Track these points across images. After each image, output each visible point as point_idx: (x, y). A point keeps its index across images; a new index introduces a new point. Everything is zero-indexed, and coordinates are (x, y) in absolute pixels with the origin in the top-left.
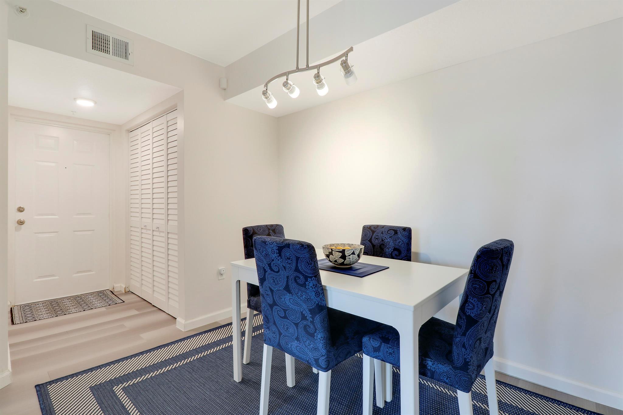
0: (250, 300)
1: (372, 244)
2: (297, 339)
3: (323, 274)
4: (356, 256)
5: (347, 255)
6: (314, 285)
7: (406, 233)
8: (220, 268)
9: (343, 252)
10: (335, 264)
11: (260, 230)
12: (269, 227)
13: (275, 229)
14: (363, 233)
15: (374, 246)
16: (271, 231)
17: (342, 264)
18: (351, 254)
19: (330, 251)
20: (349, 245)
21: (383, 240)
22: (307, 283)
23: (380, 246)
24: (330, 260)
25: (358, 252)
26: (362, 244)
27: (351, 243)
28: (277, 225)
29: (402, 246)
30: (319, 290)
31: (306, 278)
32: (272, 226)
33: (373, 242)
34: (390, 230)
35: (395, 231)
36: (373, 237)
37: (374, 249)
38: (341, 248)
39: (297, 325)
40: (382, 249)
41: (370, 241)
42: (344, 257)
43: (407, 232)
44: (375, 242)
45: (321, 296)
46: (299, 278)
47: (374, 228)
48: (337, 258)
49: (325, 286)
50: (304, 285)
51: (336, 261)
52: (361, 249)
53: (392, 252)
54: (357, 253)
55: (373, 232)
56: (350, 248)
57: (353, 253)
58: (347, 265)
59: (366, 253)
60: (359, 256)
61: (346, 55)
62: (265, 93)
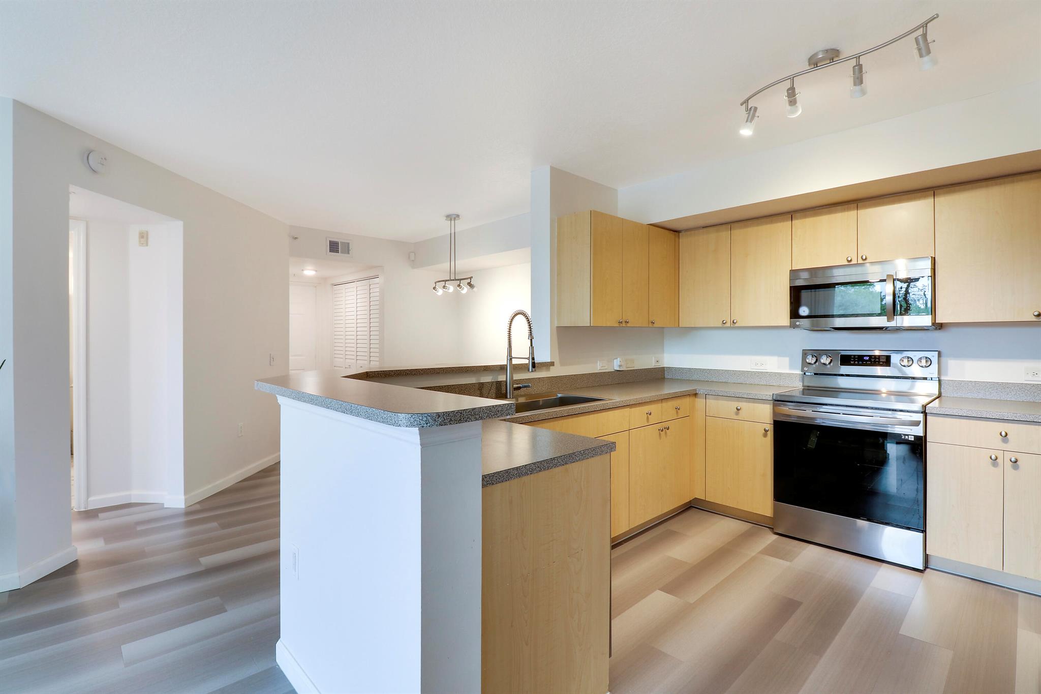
61: (471, 278)
62: (434, 288)
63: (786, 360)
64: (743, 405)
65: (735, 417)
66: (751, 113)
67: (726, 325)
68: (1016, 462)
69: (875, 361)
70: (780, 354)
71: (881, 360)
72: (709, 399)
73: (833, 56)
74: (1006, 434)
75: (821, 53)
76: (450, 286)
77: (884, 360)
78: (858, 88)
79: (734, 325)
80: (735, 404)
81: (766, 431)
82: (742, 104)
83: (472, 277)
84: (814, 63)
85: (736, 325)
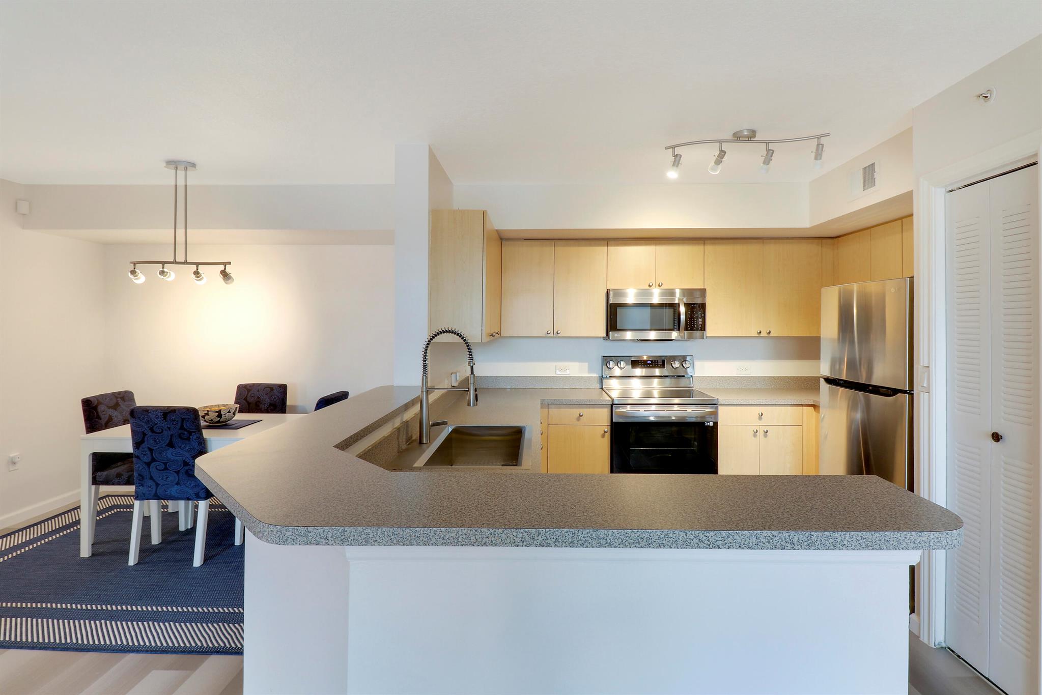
0: (95, 476)
1: (247, 402)
2: (178, 484)
3: (204, 431)
4: (231, 414)
5: (222, 414)
6: (197, 437)
7: (282, 390)
8: (12, 455)
9: (219, 412)
10: (210, 423)
11: (106, 399)
12: (116, 395)
13: (124, 396)
14: (237, 392)
15: (249, 404)
16: (119, 399)
17: (219, 422)
18: (228, 413)
19: (207, 412)
20: (224, 405)
21: (258, 398)
22: (191, 437)
23: (256, 403)
24: (205, 420)
25: (234, 411)
26: (236, 403)
27: (225, 404)
28: (126, 392)
29: (278, 401)
30: (201, 441)
31: (190, 433)
32: (119, 393)
33: (248, 399)
34: (267, 387)
35: (270, 388)
36: (249, 395)
37: (249, 406)
38: (217, 409)
39: (178, 472)
40: (258, 406)
41: (245, 399)
42: (220, 416)
43: (283, 388)
44: (251, 400)
45: (203, 445)
46: (184, 434)
47: (250, 386)
48: (212, 418)
49: (206, 438)
50: (188, 439)
51: (212, 420)
52: (236, 408)
53: (268, 408)
54: (232, 411)
55: (249, 391)
56: (225, 408)
57: (229, 412)
58: (222, 422)
59: (241, 411)
60: (234, 414)
61: (225, 264)
62: (133, 272)
63: (585, 365)
64: (583, 411)
65: (578, 423)
66: (677, 160)
67: (549, 335)
68: (767, 432)
69: (655, 365)
70: (580, 360)
71: (659, 364)
72: (551, 408)
73: (751, 136)
74: (762, 414)
75: (746, 131)
76: (171, 272)
77: (661, 364)
78: (765, 166)
79: (557, 336)
80: (576, 412)
81: (605, 432)
82: (667, 148)
83: (230, 263)
84: (738, 137)
85: (559, 335)
